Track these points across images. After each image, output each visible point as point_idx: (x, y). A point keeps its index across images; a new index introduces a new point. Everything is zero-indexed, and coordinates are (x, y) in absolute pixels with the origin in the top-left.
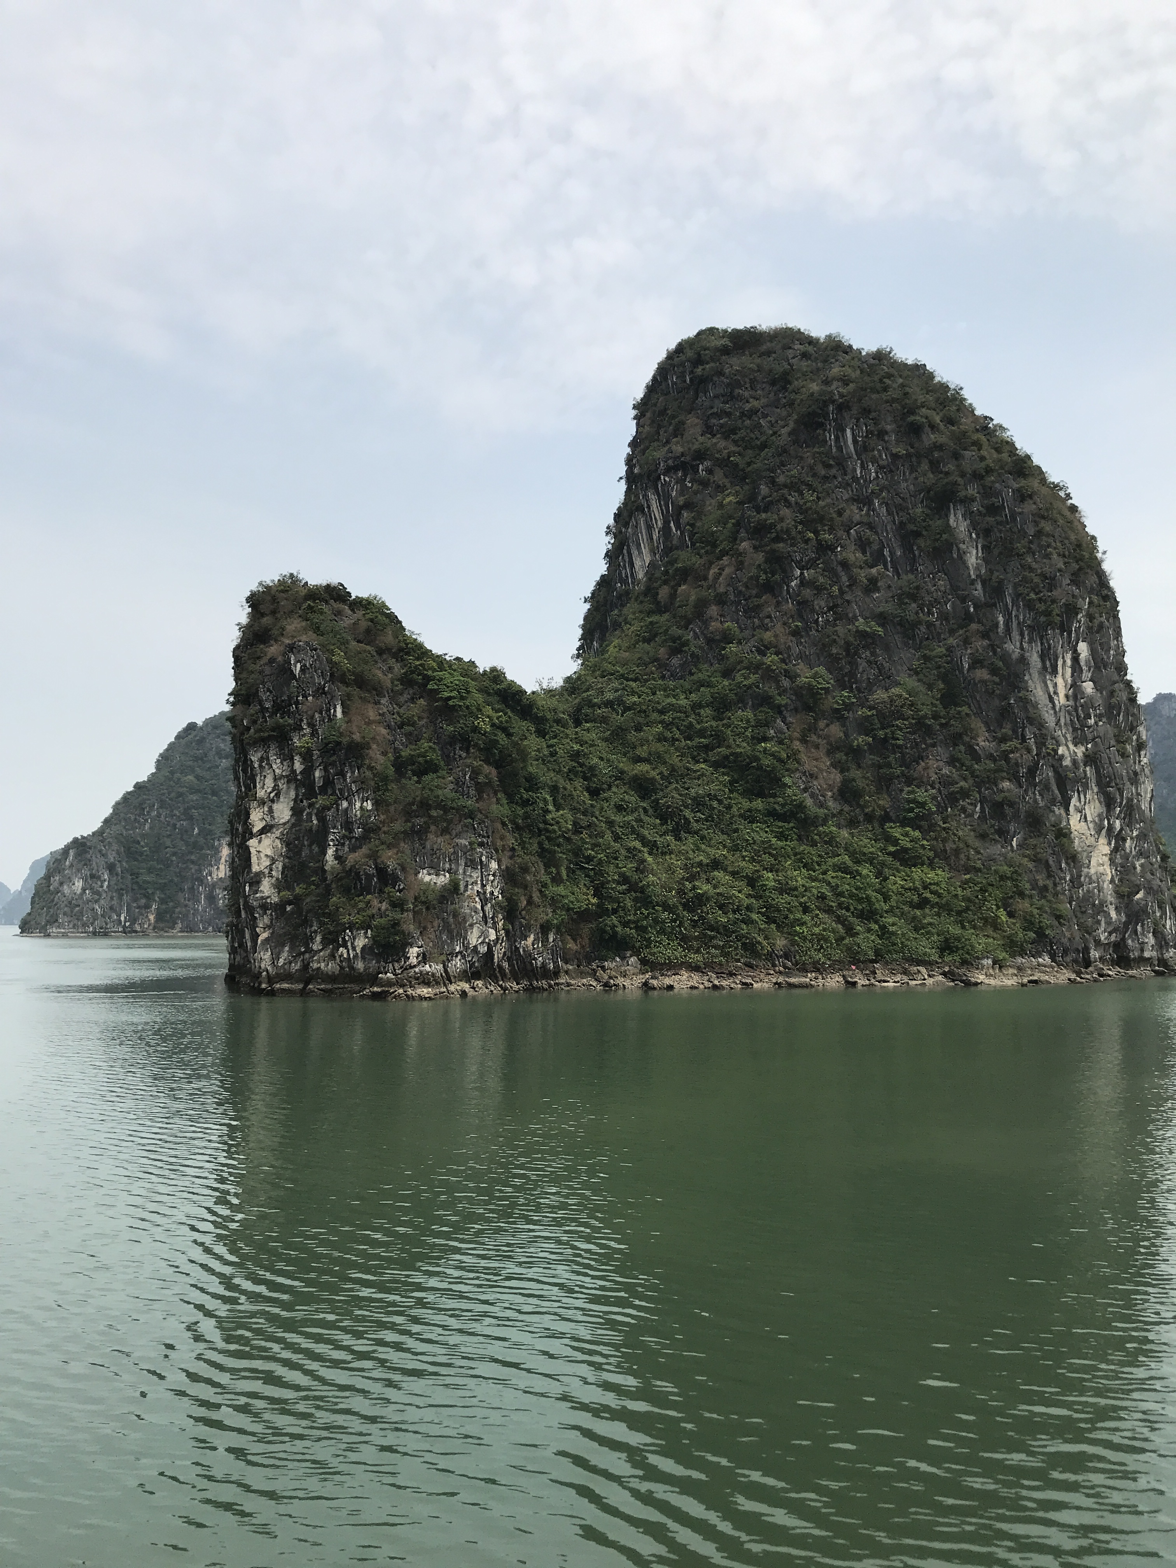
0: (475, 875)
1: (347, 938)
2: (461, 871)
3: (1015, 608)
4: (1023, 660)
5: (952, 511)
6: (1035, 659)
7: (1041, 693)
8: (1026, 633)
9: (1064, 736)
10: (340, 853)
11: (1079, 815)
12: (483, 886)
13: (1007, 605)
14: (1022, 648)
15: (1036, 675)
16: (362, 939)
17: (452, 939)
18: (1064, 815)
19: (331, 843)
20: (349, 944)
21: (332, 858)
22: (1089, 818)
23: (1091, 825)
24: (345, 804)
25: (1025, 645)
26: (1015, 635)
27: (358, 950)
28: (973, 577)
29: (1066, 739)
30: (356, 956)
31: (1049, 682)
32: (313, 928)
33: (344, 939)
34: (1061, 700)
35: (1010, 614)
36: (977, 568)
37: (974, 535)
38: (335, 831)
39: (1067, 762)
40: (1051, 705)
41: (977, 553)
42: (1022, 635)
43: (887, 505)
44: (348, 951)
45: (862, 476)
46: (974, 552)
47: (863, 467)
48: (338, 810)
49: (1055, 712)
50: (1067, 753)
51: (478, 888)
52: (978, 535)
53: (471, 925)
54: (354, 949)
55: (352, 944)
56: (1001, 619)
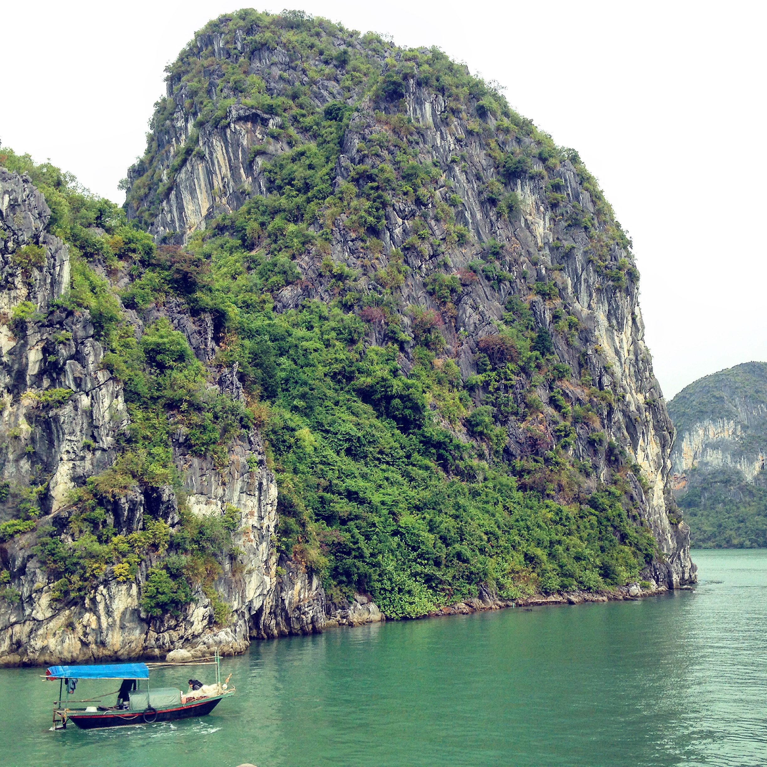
0: (250, 504)
1: (99, 598)
2: (236, 499)
3: (584, 273)
4: (592, 318)
5: (519, 186)
6: (602, 317)
7: (608, 348)
8: (594, 294)
9: (629, 385)
10: (80, 471)
11: (643, 453)
12: (261, 518)
13: (576, 269)
14: (589, 307)
15: (603, 332)
16: (123, 598)
17: (230, 592)
18: (633, 454)
19: (65, 457)
20: (101, 607)
21: (66, 479)
22: (650, 458)
23: (652, 463)
24: (85, 401)
25: (593, 305)
26: (584, 296)
27: (117, 615)
28: (540, 244)
29: (631, 387)
30: (111, 626)
31: (616, 338)
32: (37, 586)
33: (93, 601)
34: (624, 354)
35: (579, 278)
36: (545, 237)
37: (542, 209)
38: (73, 438)
39: (633, 408)
40: (617, 358)
41: (545, 224)
42: (590, 296)
43: (466, 173)
44: (99, 618)
45: (441, 146)
46: (542, 222)
47: (442, 138)
48: (76, 408)
49: (621, 365)
50: (632, 400)
51: (254, 521)
52: (546, 209)
53: (250, 572)
54: (109, 613)
55: (107, 606)
56: (569, 282)
